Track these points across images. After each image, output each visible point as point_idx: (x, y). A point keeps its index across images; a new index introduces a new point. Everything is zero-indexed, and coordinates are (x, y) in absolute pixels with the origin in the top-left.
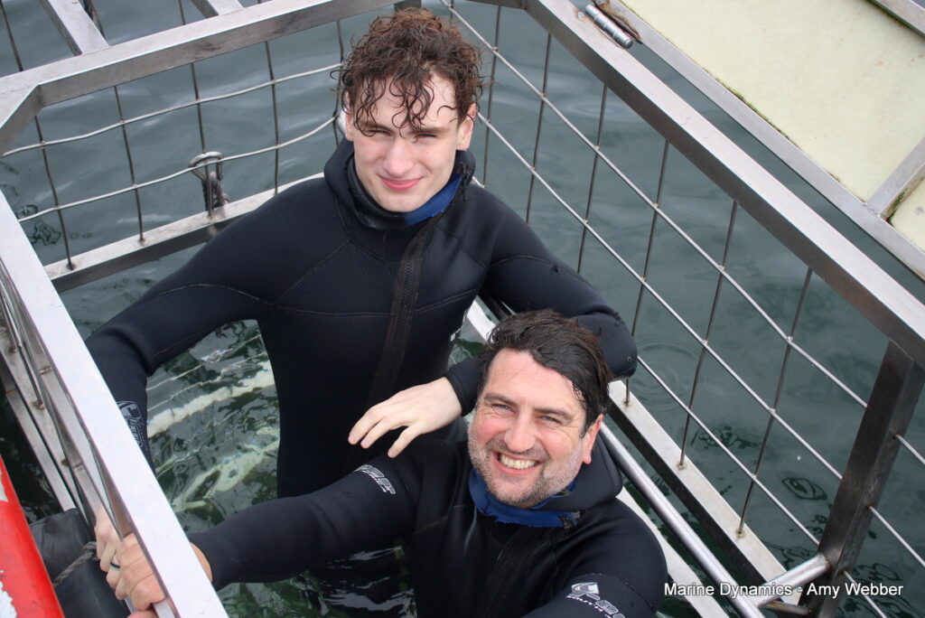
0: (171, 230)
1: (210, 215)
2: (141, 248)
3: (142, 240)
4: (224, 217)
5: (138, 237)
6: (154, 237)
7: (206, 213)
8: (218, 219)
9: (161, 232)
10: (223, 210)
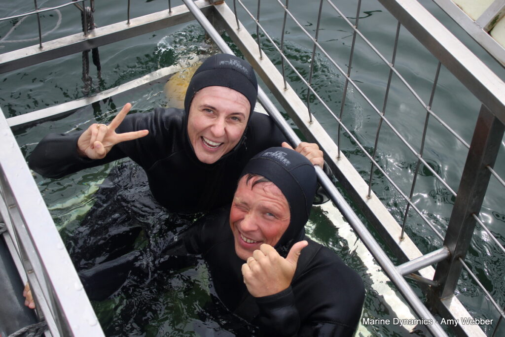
0: (59, 42)
1: (85, 34)
2: (40, 52)
3: (41, 47)
4: (95, 36)
5: (39, 45)
6: (48, 46)
7: (83, 33)
8: (90, 37)
9: (53, 43)
10: (94, 32)
